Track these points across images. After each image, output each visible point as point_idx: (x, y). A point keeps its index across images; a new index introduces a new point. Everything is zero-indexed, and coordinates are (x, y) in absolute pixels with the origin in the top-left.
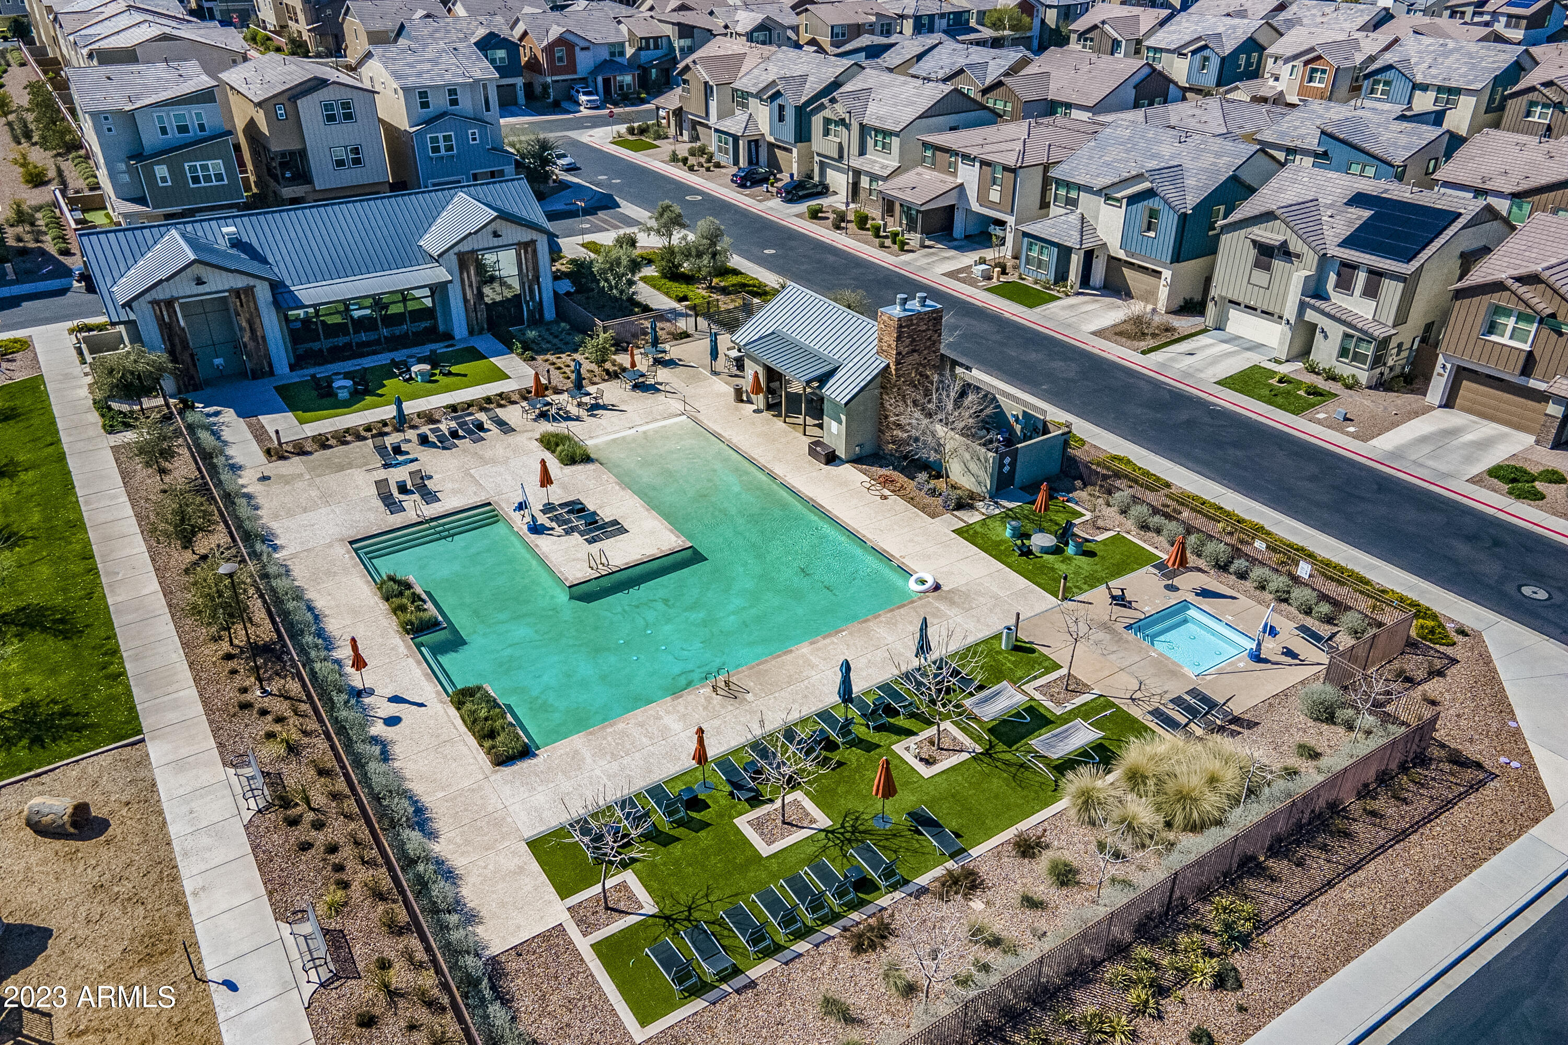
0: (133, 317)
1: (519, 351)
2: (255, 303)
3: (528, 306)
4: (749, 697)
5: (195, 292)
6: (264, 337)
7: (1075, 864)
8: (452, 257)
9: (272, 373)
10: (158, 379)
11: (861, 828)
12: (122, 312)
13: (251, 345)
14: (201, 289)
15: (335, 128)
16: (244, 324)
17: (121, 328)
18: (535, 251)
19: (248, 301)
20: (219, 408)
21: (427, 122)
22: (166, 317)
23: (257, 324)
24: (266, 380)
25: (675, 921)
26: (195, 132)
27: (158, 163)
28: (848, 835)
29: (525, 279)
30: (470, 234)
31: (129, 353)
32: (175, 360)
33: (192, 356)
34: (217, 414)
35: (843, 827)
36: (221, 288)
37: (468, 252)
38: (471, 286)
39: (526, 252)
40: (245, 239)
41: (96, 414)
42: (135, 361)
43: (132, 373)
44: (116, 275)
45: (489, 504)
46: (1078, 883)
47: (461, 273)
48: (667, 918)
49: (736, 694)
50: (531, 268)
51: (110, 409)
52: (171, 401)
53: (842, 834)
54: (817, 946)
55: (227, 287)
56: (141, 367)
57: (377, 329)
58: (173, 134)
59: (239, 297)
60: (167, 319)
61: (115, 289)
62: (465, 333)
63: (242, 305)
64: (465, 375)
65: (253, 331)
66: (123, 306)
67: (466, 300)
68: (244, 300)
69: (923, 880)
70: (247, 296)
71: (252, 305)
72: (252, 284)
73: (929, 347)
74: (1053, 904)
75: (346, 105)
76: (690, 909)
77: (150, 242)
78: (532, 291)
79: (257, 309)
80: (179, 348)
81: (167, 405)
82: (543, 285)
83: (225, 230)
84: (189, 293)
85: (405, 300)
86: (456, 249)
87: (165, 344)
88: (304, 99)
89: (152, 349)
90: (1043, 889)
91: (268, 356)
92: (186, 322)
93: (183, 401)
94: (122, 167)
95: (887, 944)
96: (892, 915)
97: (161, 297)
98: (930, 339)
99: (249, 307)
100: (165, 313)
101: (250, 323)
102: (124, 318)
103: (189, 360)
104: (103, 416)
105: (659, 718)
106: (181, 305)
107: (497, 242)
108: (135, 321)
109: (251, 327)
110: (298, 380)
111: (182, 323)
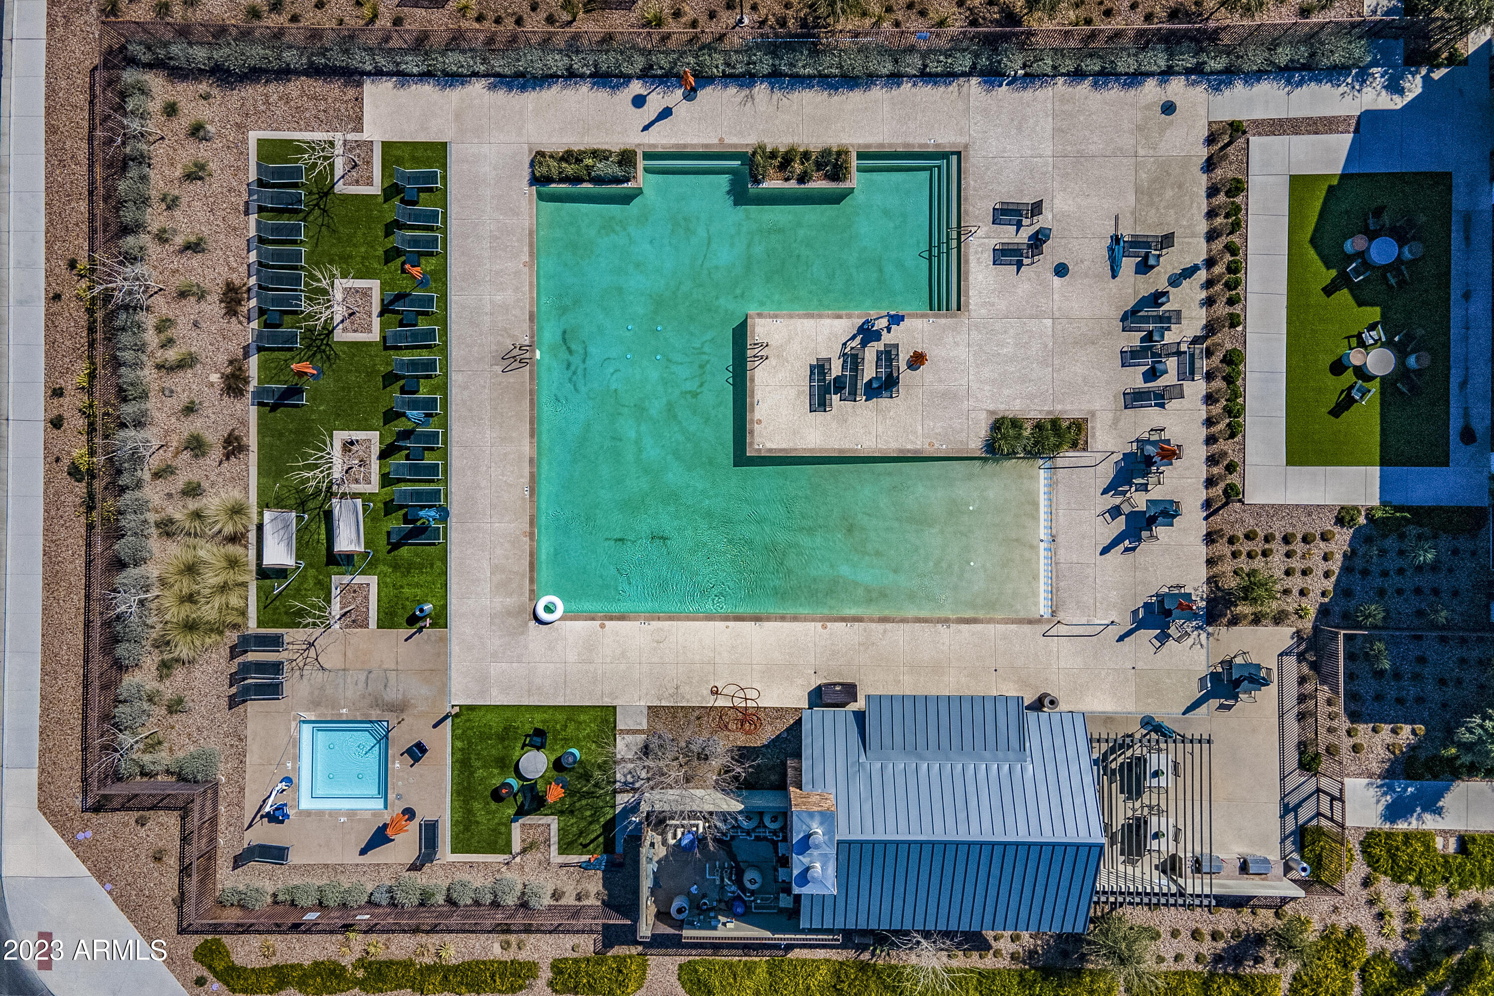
4: (499, 369)
7: (201, 461)
11: (319, 356)
20: (1408, 99)
25: (321, 198)
28: (318, 343)
35: (327, 344)
45: (959, 309)
46: (186, 448)
48: (326, 194)
49: (507, 362)
53: (322, 340)
54: (249, 266)
69: (254, 362)
74: (182, 418)
76: (324, 211)
90: (195, 425)
95: (223, 305)
96: (240, 323)
105: (517, 290)
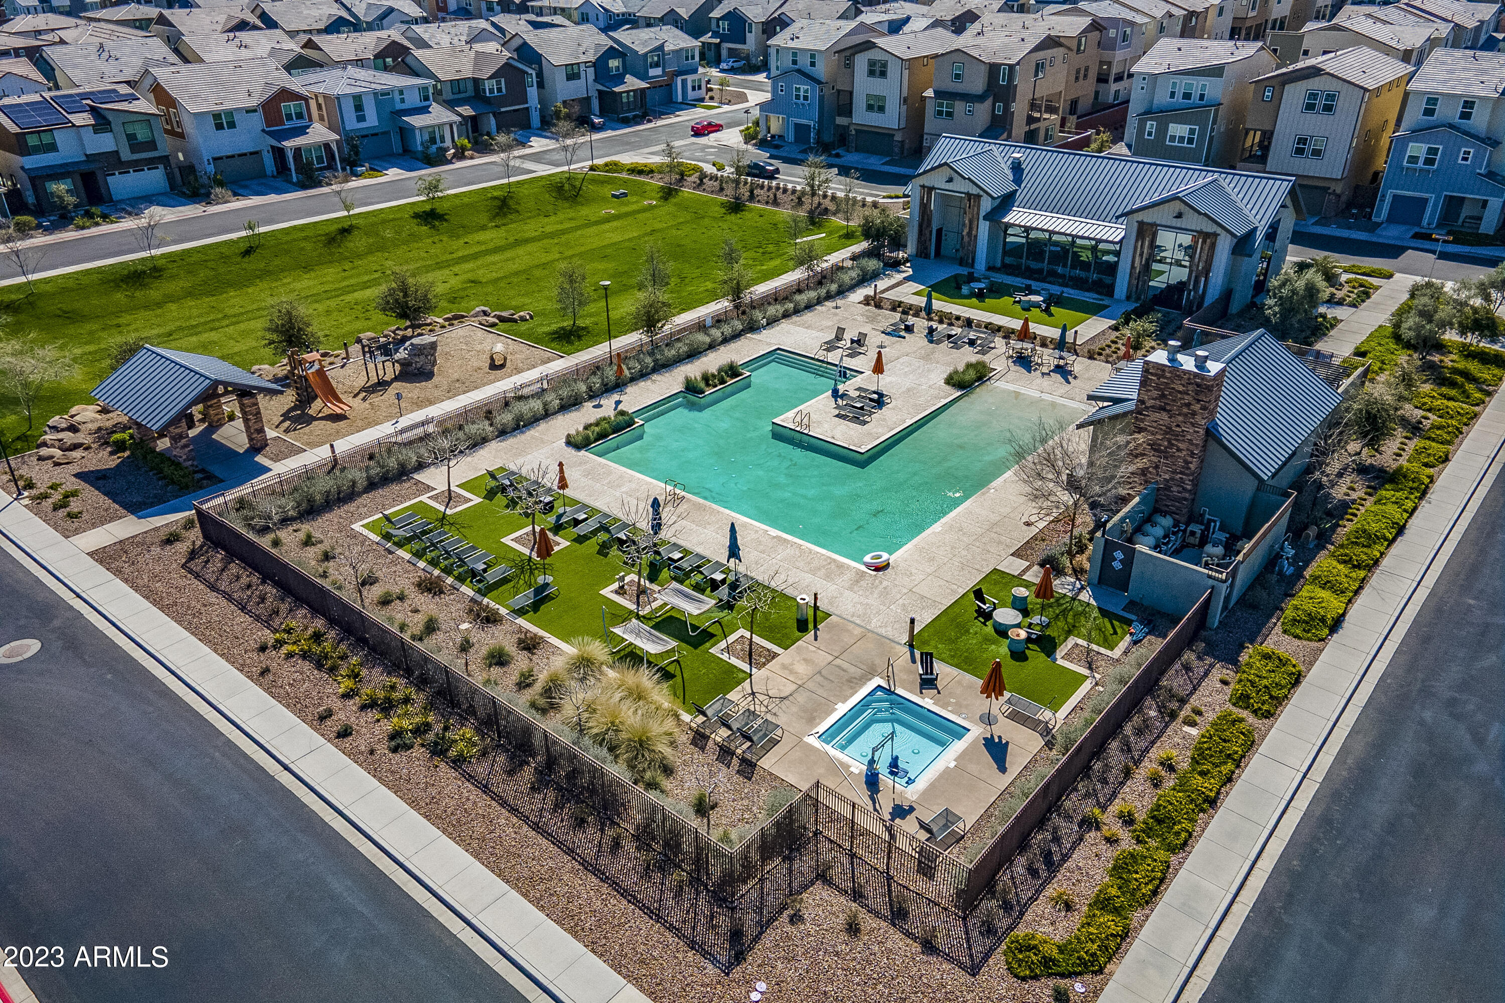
3: (1189, 294)
6: (976, 236)
8: (1134, 221)
9: (973, 266)
13: (966, 239)
14: (949, 186)
15: (1310, 116)
16: (967, 222)
18: (1213, 246)
19: (974, 206)
20: (909, 270)
23: (975, 226)
25: (442, 521)
26: (1195, 100)
27: (1151, 119)
28: (527, 567)
29: (1195, 268)
33: (930, 233)
34: (902, 272)
35: (535, 565)
36: (962, 190)
37: (1148, 222)
38: (1141, 255)
39: (1204, 242)
47: (1137, 241)
48: (443, 518)
50: (1204, 257)
53: (528, 565)
55: (965, 191)
57: (1089, 271)
58: (1178, 99)
59: (969, 200)
60: (925, 200)
62: (1123, 297)
63: (969, 207)
65: (971, 229)
67: (1133, 267)
68: (972, 204)
70: (975, 201)
71: (976, 209)
73: (1186, 415)
75: (1331, 97)
78: (1197, 282)
79: (978, 213)
80: (925, 224)
86: (1140, 217)
87: (919, 218)
91: (974, 252)
92: (935, 209)
97: (927, 184)
98: (1188, 405)
99: (973, 210)
100: (925, 196)
101: (971, 222)
103: (928, 235)
106: (938, 194)
107: (1178, 223)
109: (970, 225)
111: (932, 207)
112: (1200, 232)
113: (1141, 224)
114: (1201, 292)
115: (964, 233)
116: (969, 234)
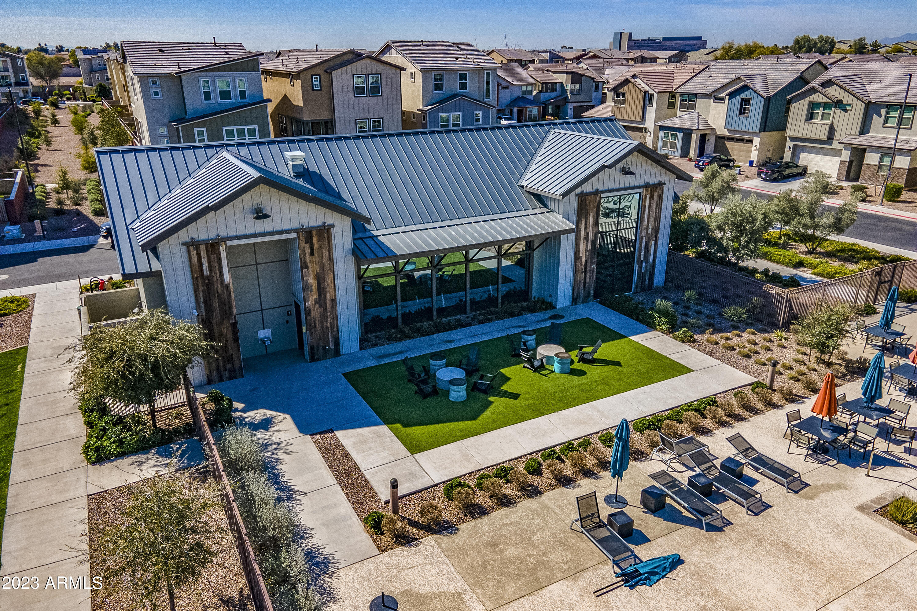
0: (156, 266)
1: (665, 327)
2: (330, 251)
3: (640, 267)
5: (251, 231)
6: (334, 301)
8: (573, 198)
9: (337, 352)
10: (183, 368)
12: (141, 257)
13: (316, 312)
14: (261, 226)
15: (363, 101)
16: (312, 281)
17: (139, 284)
18: (660, 197)
19: (321, 248)
20: (269, 413)
21: (441, 102)
22: (205, 267)
23: (329, 282)
24: (327, 363)
26: (236, 99)
27: (198, 125)
29: (644, 233)
30: (604, 167)
31: (144, 322)
32: (209, 336)
33: (234, 326)
34: (266, 424)
36: (287, 226)
37: (590, 194)
38: (586, 239)
39: (652, 197)
40: (313, 168)
41: (80, 419)
42: (153, 339)
43: (144, 359)
44: (141, 206)
47: (579, 221)
50: (652, 218)
51: (104, 411)
52: (199, 395)
55: (296, 225)
56: (159, 349)
58: (216, 99)
59: (309, 240)
60: (206, 271)
61: (137, 224)
63: (312, 253)
64: (618, 364)
65: (321, 291)
66: (144, 248)
67: (577, 257)
68: (316, 246)
70: (320, 239)
71: (325, 252)
72: (329, 221)
75: (375, 79)
77: (193, 166)
78: (647, 248)
79: (331, 259)
80: (217, 313)
81: (191, 402)
82: (660, 241)
83: (288, 154)
84: (241, 232)
85: (468, 260)
86: (578, 191)
87: (198, 308)
88: (339, 71)
89: (180, 315)
91: (335, 328)
92: (234, 278)
93: (216, 399)
94: (163, 130)
97: (203, 236)
99: (321, 256)
100: (205, 261)
101: (320, 279)
102: (143, 268)
103: (229, 333)
104: (90, 424)
106: (229, 249)
107: (624, 182)
108: (158, 274)
109: (319, 284)
110: (372, 363)
111: (227, 278)
112: (646, 186)
113: (581, 196)
114: (651, 260)
115: (310, 303)
116: (321, 301)
